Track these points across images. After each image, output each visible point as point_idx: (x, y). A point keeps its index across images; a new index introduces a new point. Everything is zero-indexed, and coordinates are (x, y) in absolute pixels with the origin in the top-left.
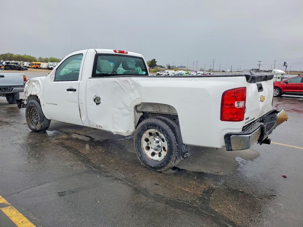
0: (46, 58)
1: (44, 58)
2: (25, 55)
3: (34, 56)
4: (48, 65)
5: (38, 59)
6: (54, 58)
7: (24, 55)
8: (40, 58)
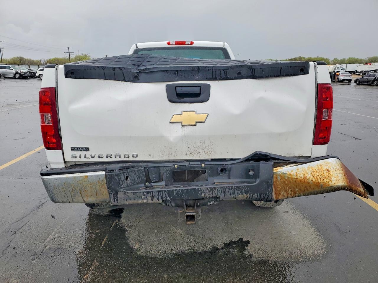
0: (343, 59)
1: (340, 60)
2: (318, 57)
3: (328, 58)
4: (335, 68)
5: (332, 61)
6: (354, 58)
7: (316, 57)
8: (335, 59)
